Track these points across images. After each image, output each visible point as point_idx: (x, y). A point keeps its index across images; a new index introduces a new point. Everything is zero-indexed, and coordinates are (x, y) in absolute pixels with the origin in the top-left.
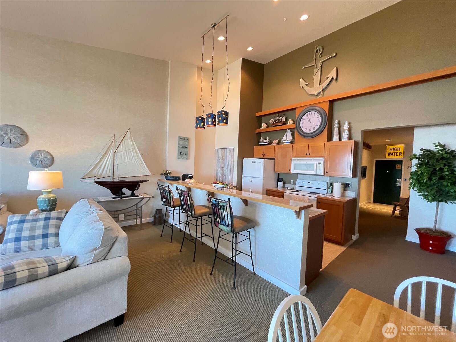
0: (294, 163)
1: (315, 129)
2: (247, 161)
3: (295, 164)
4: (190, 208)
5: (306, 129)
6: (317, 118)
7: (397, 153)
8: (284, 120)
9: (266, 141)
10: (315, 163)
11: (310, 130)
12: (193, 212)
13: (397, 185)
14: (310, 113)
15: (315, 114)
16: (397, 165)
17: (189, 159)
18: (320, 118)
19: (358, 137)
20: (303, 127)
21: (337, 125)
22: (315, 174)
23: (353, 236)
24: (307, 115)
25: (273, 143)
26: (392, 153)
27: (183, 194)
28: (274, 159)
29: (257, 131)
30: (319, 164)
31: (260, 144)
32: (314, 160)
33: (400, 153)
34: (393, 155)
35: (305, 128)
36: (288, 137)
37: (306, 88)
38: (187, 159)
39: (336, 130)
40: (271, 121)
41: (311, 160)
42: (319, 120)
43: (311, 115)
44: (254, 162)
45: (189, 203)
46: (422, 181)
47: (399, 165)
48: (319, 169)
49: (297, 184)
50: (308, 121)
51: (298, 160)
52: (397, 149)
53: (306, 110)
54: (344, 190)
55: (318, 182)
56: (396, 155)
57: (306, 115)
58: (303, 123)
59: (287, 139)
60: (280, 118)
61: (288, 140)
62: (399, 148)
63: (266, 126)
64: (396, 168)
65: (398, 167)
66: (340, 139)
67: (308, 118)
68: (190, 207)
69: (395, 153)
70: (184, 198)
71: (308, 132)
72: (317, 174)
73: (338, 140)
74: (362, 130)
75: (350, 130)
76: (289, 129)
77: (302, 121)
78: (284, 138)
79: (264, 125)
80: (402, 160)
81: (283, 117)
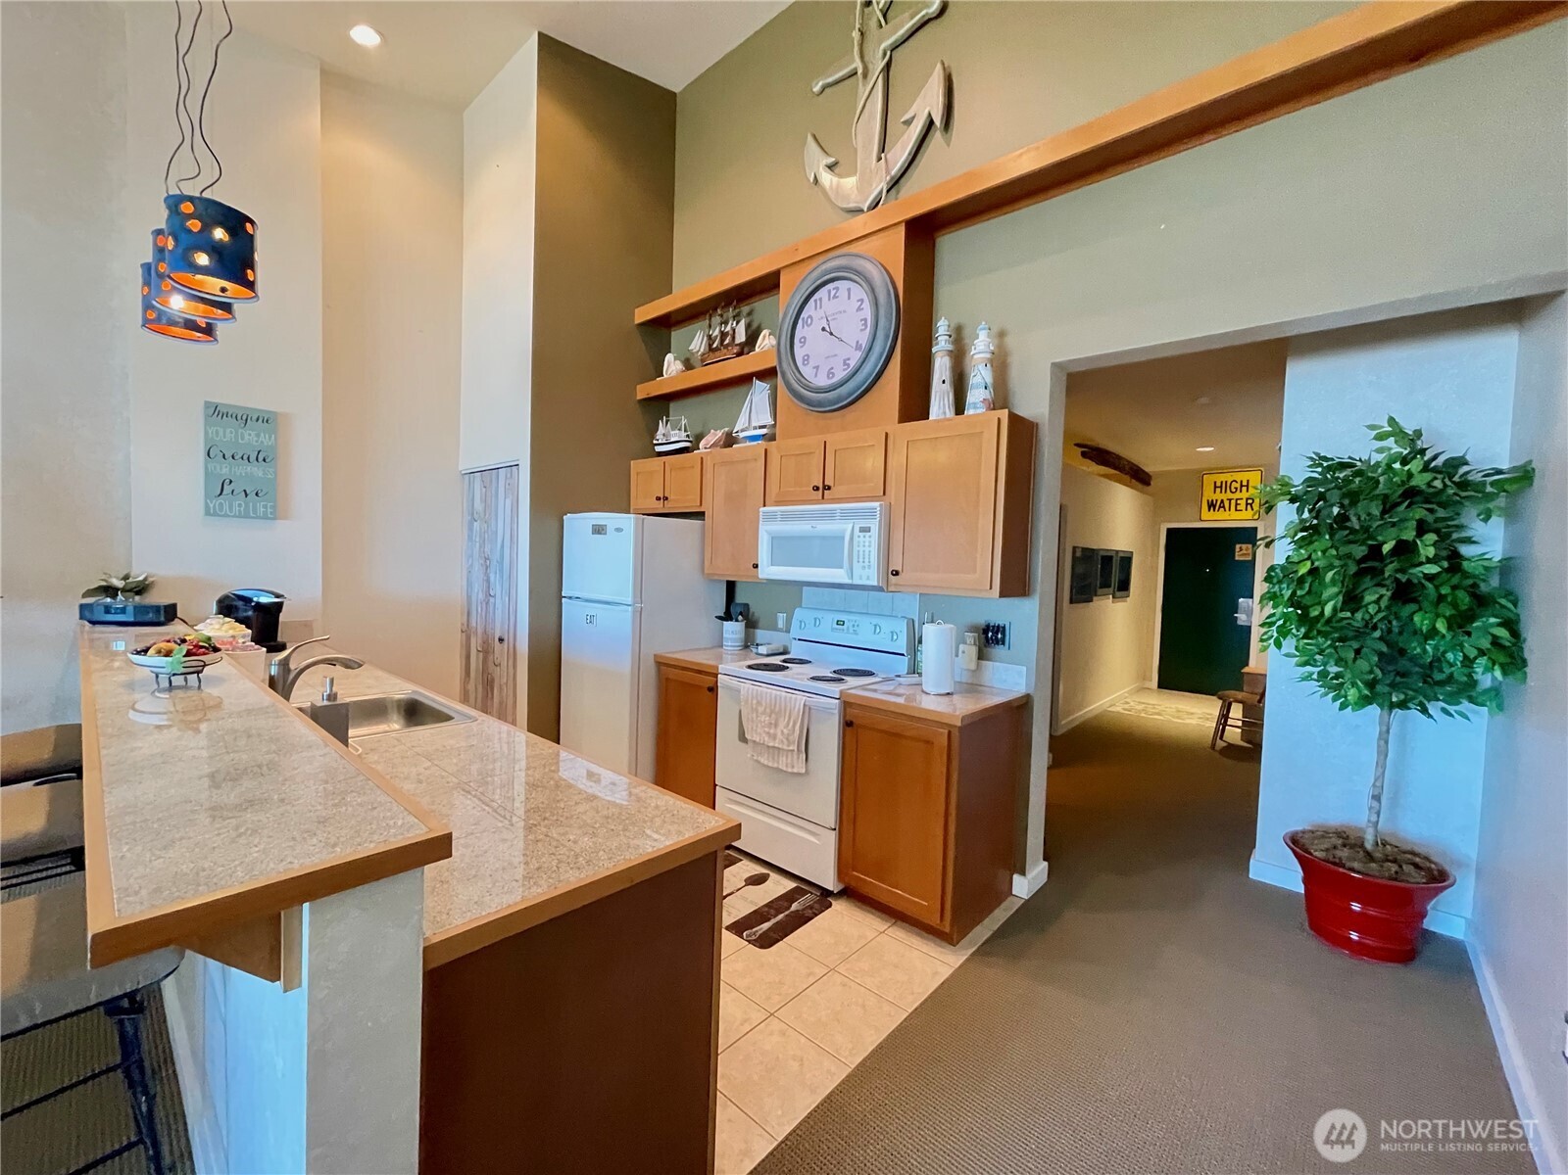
0: (766, 531)
1: (848, 365)
2: (578, 525)
3: (775, 539)
5: (817, 368)
6: (858, 309)
7: (1239, 502)
8: (741, 333)
9: (676, 435)
10: (847, 527)
11: (830, 374)
13: (1239, 623)
14: (829, 292)
15: (849, 290)
16: (1238, 546)
17: (285, 518)
18: (867, 312)
19: (1037, 401)
20: (806, 359)
21: (943, 343)
22: (849, 581)
23: (1016, 877)
24: (821, 299)
25: (701, 446)
26: (1222, 501)
28: (699, 515)
29: (644, 391)
30: (862, 534)
31: (653, 448)
32: (846, 515)
33: (1250, 501)
34: (1224, 507)
35: (812, 363)
36: (757, 413)
37: (826, 178)
38: (274, 514)
39: (941, 368)
40: (698, 344)
41: (830, 516)
42: (865, 320)
43: (835, 297)
44: (599, 530)
46: (1314, 613)
47: (1244, 546)
48: (861, 560)
49: (795, 632)
50: (823, 329)
51: (786, 517)
52: (1238, 485)
53: (815, 276)
54: (981, 656)
55: (875, 621)
56: (1236, 510)
57: (816, 301)
58: (803, 341)
59: (753, 424)
60: (728, 328)
61: (755, 428)
62: (1245, 483)
64: (1237, 558)
65: (1241, 552)
66: (960, 408)
67: (821, 313)
69: (1230, 500)
71: (822, 380)
72: (857, 581)
73: (950, 413)
74: (1057, 367)
75: (1000, 364)
76: (761, 375)
77: (799, 332)
78: (742, 421)
79: (672, 365)
80: (1256, 528)
81: (737, 324)
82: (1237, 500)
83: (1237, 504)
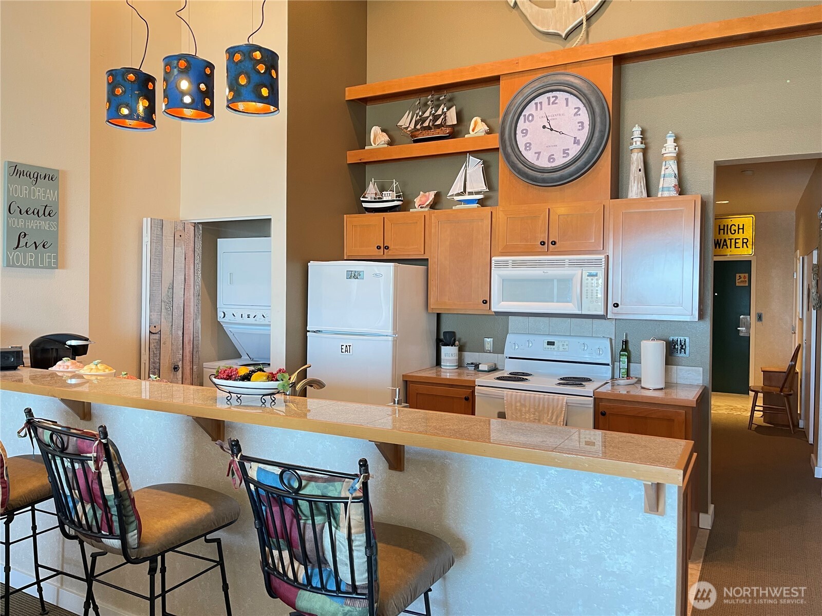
0: (499, 275)
1: (568, 154)
2: (324, 272)
3: (504, 280)
4: (115, 518)
5: (539, 153)
6: (576, 114)
7: (737, 241)
8: (452, 119)
9: (388, 195)
10: (577, 272)
11: (551, 158)
12: (132, 537)
13: (741, 334)
14: (549, 98)
15: (567, 100)
16: (738, 275)
17: (63, 267)
18: (584, 116)
20: (528, 146)
21: (639, 143)
22: (579, 312)
24: (541, 103)
25: (416, 205)
26: (725, 241)
27: (70, 450)
28: (424, 262)
29: (353, 157)
30: (590, 278)
31: (365, 205)
32: (573, 264)
33: (745, 241)
34: (726, 245)
35: (534, 148)
36: (471, 182)
37: (527, 7)
38: (56, 264)
39: (635, 160)
40: (406, 121)
41: (561, 264)
42: (582, 123)
43: (553, 103)
44: (353, 275)
45: (109, 491)
47: (742, 275)
48: (589, 296)
49: (508, 352)
50: (544, 127)
51: (515, 264)
52: (736, 228)
53: (537, 85)
55: (582, 340)
56: (735, 247)
57: (536, 104)
58: (525, 132)
59: (468, 190)
60: (439, 112)
61: (470, 193)
62: (741, 227)
63: (385, 138)
64: (737, 284)
65: (740, 280)
66: (650, 191)
67: (542, 113)
68: (114, 511)
69: (731, 239)
70: (77, 466)
71: (543, 163)
72: (584, 312)
73: (645, 194)
74: (715, 164)
75: (680, 160)
76: (474, 153)
77: (521, 125)
78: (457, 187)
79: (377, 138)
80: (751, 261)
81: (448, 109)
82: (736, 239)
83: (736, 243)
